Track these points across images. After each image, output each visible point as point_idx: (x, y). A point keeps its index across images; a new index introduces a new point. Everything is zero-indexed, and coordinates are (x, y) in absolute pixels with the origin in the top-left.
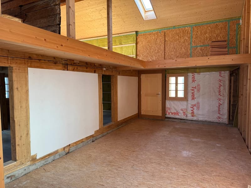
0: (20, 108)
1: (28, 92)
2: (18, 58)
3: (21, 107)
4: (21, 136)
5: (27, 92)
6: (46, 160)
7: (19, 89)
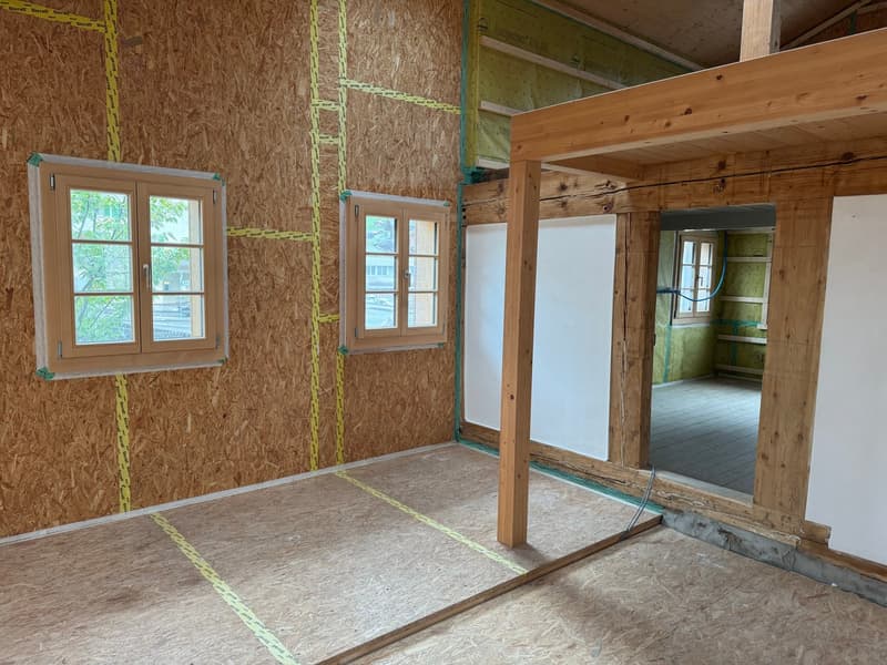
0: (783, 338)
1: (822, 286)
2: (796, 171)
3: (788, 337)
4: (776, 434)
5: (819, 288)
6: (873, 584)
7: (788, 276)
